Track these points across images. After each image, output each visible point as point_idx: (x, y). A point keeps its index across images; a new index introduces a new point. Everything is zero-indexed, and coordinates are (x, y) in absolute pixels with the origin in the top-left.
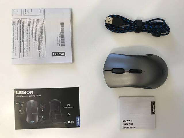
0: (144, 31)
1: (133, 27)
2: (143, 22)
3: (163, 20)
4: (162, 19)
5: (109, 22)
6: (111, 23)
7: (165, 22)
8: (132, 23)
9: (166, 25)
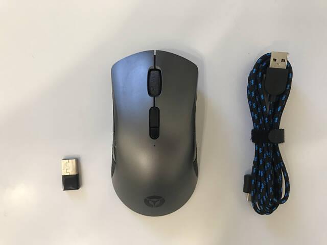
0: (258, 150)
1: (264, 121)
2: (280, 145)
8: (274, 120)
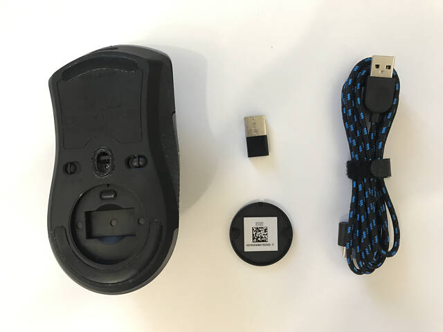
0: (358, 187)
1: (365, 148)
2: (385, 179)
3: (395, 248)
4: (398, 245)
5: (377, 66)
6: (374, 72)
7: (390, 254)
8: (377, 146)
9: (380, 260)
